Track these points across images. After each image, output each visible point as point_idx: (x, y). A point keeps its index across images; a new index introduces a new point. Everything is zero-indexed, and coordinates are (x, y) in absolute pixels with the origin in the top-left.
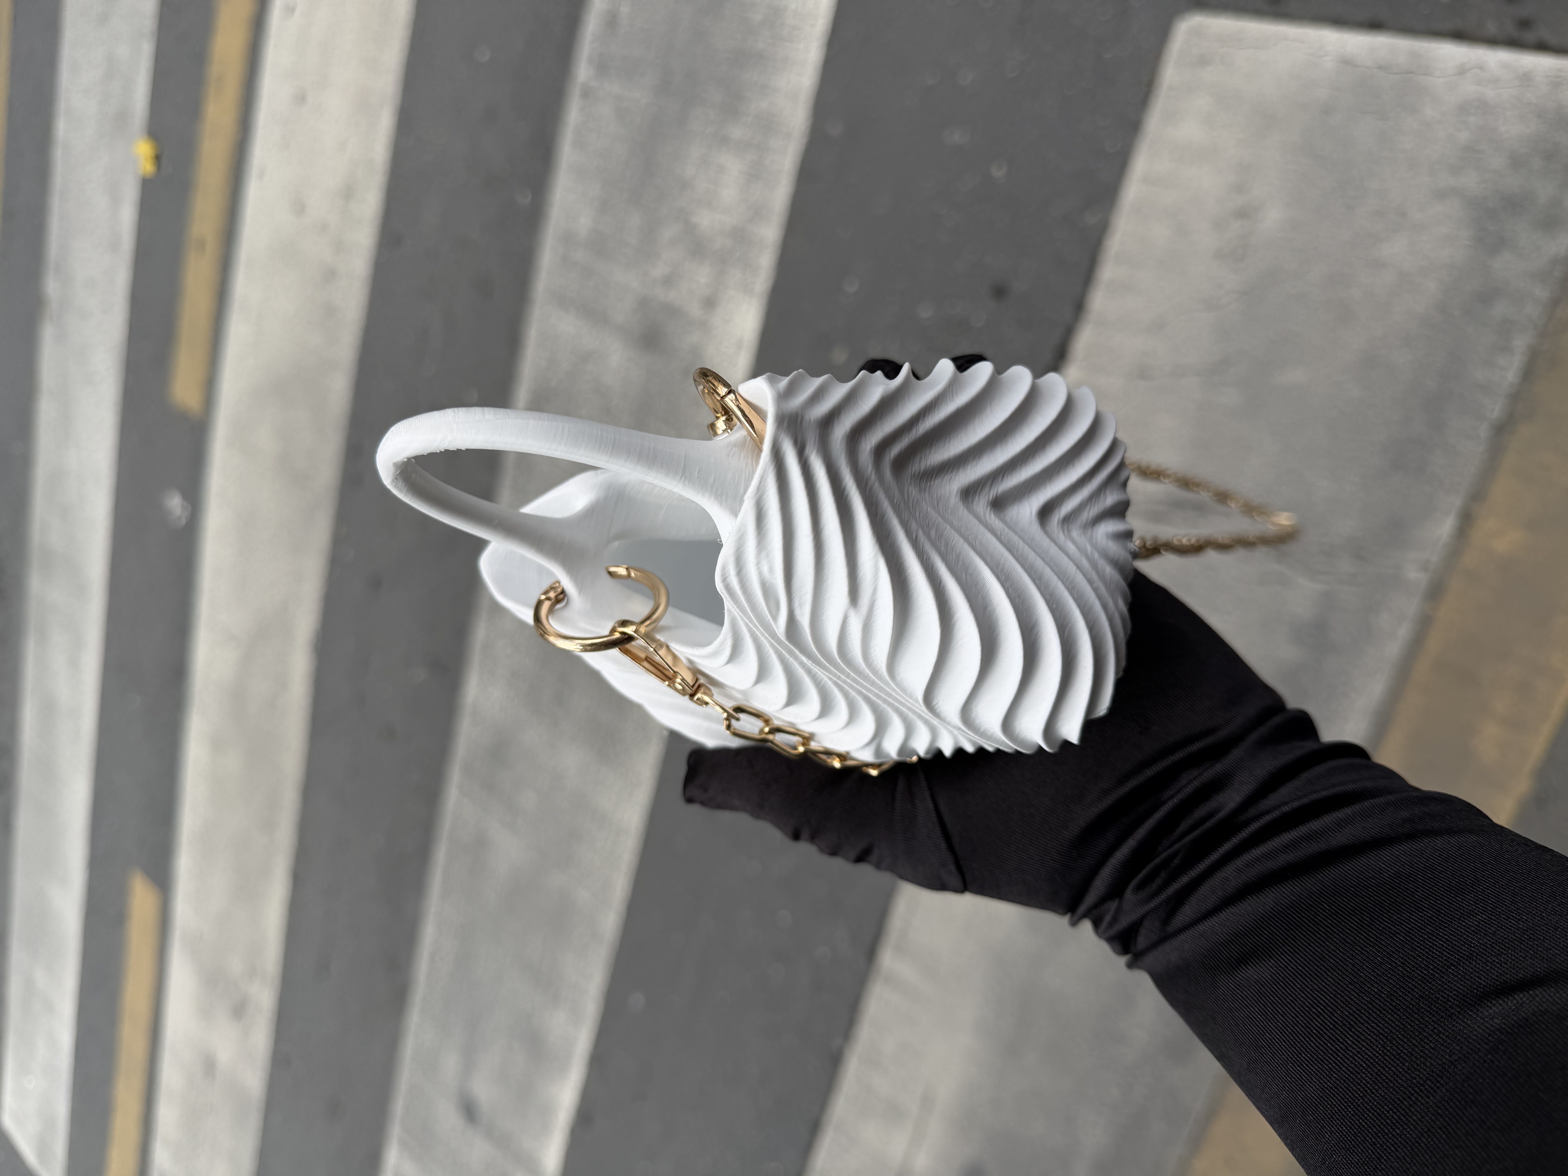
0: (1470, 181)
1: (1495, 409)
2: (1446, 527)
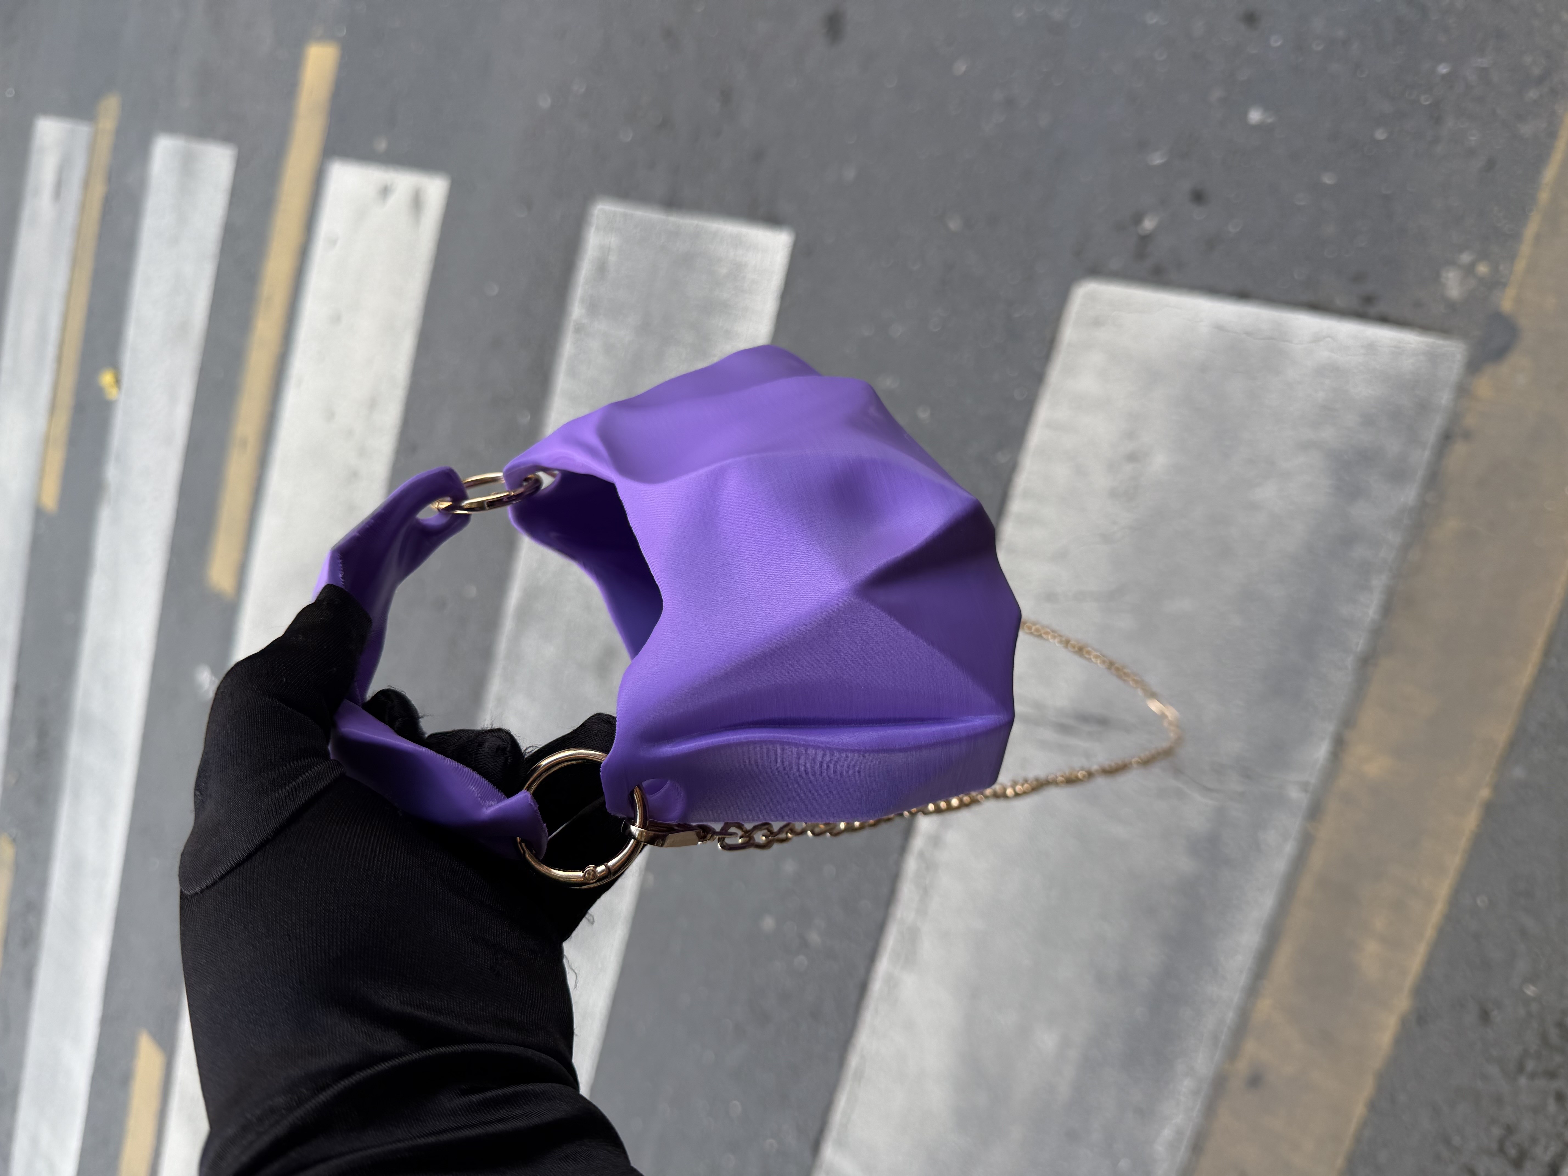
0: (1328, 434)
1: (1359, 642)
2: (1321, 751)
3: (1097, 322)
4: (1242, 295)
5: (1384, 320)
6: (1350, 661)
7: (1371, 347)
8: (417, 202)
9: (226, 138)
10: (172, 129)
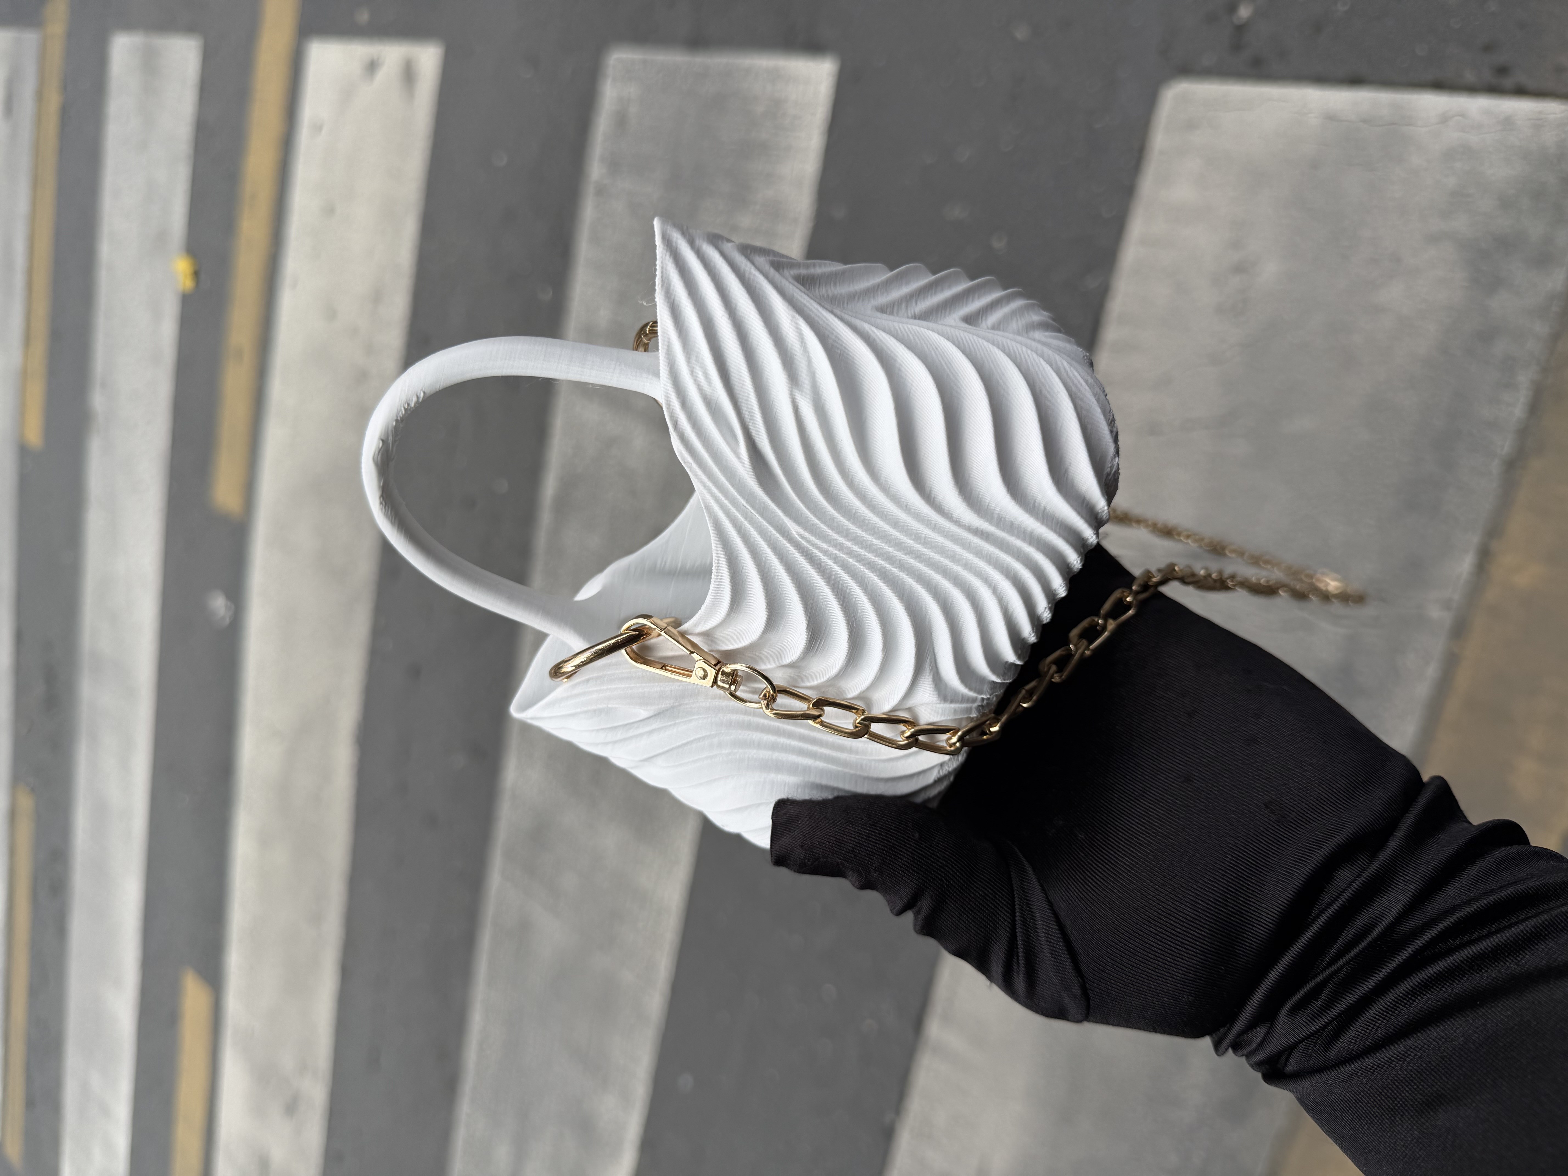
2: (1465, 565)
3: (1191, 125)
4: (1355, 81)
5: (1520, 91)
6: (1495, 467)
7: (1508, 123)
8: (409, 74)
9: (189, 29)
10: (129, 25)
